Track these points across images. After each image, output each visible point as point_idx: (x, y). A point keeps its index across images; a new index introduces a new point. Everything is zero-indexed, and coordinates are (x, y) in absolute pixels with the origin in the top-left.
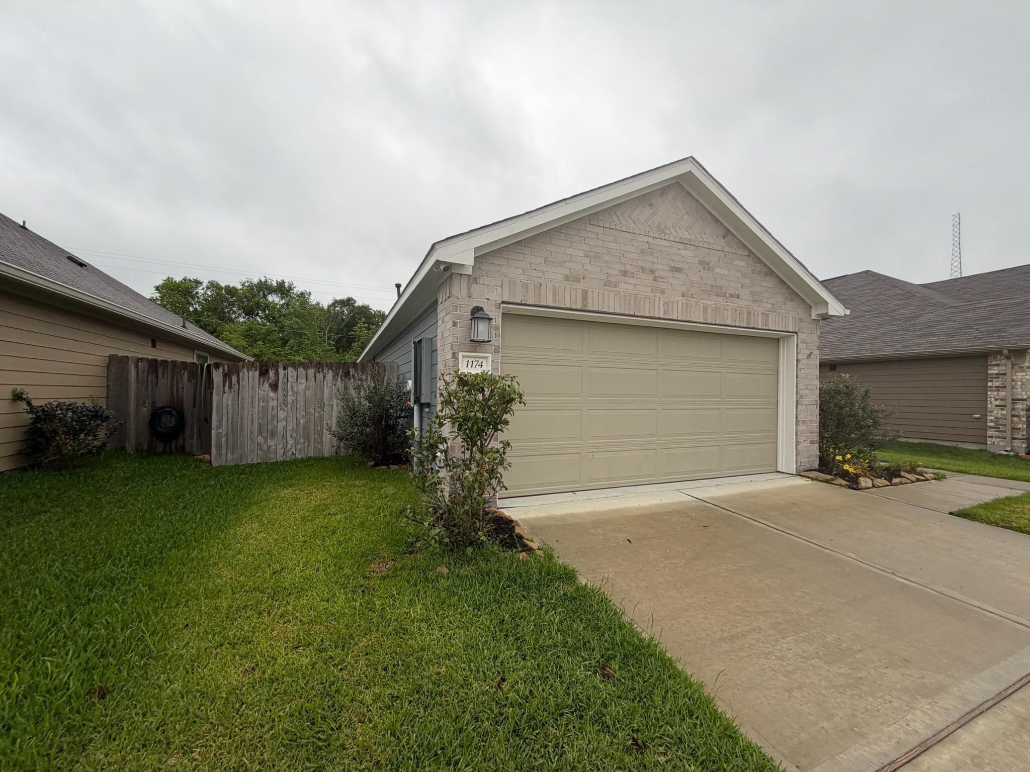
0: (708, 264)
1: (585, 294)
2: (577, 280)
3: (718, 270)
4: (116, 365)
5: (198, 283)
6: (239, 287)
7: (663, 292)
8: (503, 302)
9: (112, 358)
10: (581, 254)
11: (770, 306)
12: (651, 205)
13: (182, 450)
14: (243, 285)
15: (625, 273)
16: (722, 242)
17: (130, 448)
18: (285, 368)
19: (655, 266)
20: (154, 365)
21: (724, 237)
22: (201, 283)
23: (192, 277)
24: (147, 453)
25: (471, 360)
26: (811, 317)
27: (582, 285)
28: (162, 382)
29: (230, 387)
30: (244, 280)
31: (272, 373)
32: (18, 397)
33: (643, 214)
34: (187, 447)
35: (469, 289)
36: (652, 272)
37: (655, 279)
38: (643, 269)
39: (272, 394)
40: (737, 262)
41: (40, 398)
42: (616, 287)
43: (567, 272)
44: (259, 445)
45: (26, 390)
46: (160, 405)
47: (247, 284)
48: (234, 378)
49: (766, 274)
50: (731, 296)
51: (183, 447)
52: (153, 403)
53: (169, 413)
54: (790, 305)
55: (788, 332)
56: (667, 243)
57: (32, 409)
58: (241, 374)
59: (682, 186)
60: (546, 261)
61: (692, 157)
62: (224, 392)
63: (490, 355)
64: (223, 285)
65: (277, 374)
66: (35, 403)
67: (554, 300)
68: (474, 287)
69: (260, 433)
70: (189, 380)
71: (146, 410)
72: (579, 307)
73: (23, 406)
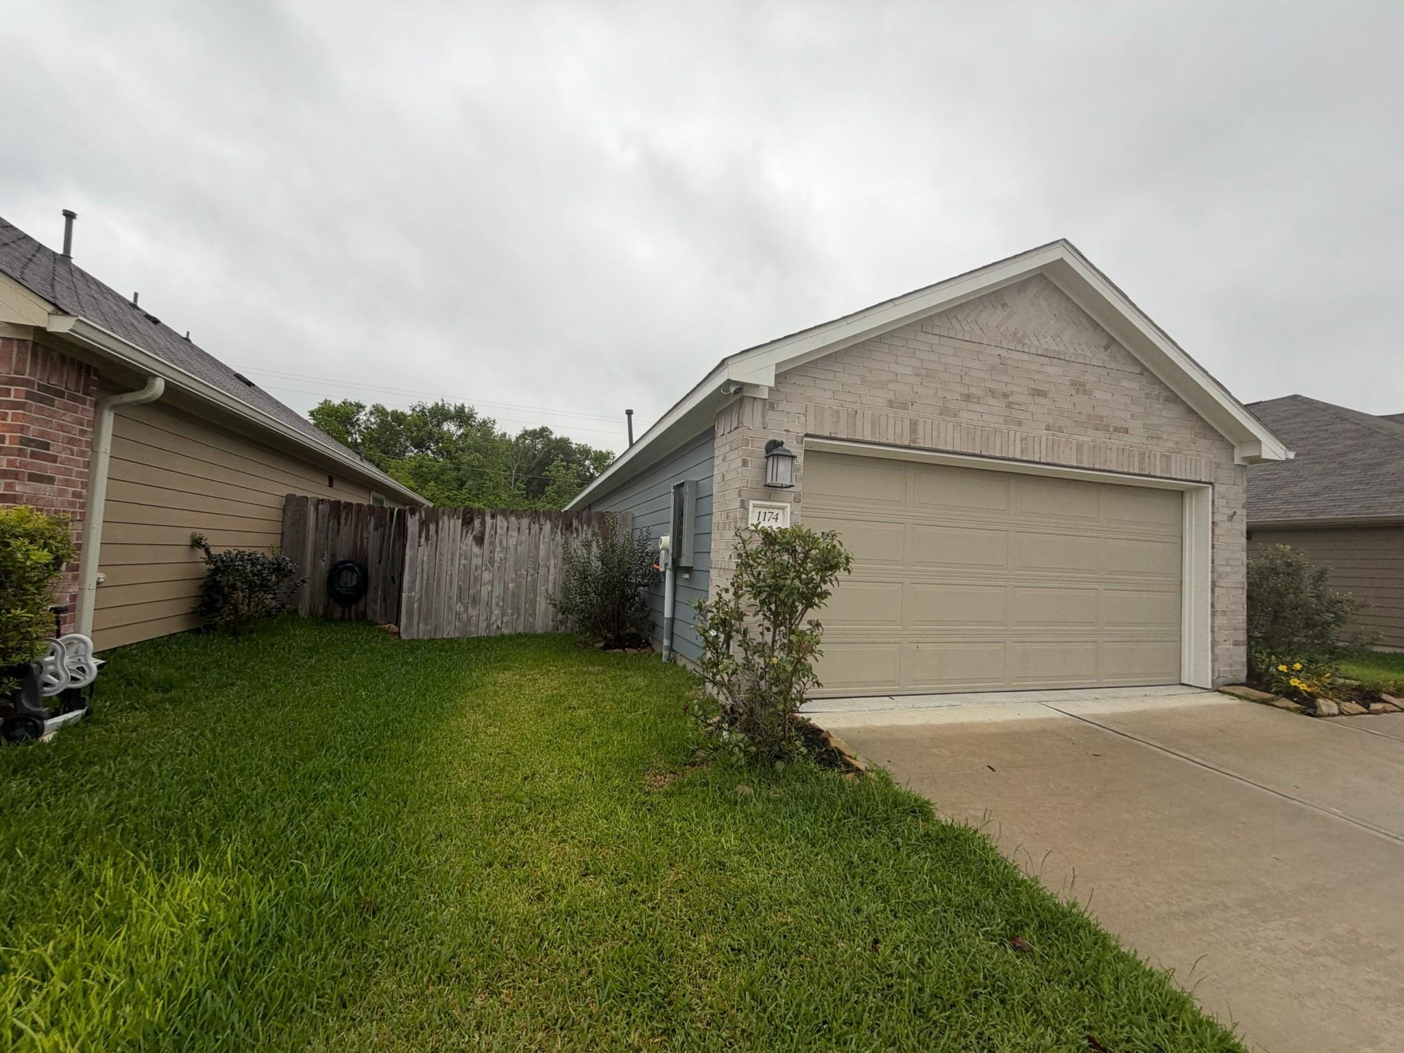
0: (1083, 385)
1: (914, 425)
2: (904, 406)
3: (1098, 394)
4: (293, 507)
5: (360, 407)
6: (409, 412)
7: (1020, 424)
8: (807, 435)
9: (290, 498)
10: (909, 371)
11: (1172, 445)
12: (1004, 305)
13: (362, 618)
14: (414, 410)
15: (968, 398)
16: (1104, 355)
17: (303, 612)
18: (493, 517)
19: (1010, 388)
20: (336, 507)
21: (1106, 348)
22: (363, 407)
23: (353, 400)
24: (323, 619)
25: (763, 511)
26: (1233, 460)
27: (911, 413)
28: (344, 530)
29: (427, 539)
30: (415, 403)
31: (477, 523)
32: (196, 543)
33: (993, 317)
34: (370, 615)
35: (764, 417)
36: (1005, 396)
37: (1009, 406)
38: (992, 393)
39: (476, 550)
40: (1125, 383)
41: (221, 545)
42: (955, 416)
43: (891, 396)
44: (458, 614)
45: (205, 534)
46: (340, 559)
47: (418, 409)
48: (432, 527)
49: (1167, 400)
50: (1116, 430)
51: (364, 613)
52: (333, 556)
53: (351, 569)
54: (1202, 443)
55: (1200, 482)
56: (1026, 357)
57: (210, 558)
58: (440, 523)
59: (1047, 278)
60: (863, 382)
61: (1065, 240)
62: (419, 545)
63: (789, 505)
64: (389, 410)
65: (483, 523)
66: (213, 551)
67: (873, 433)
68: (771, 414)
69: (460, 598)
70: (376, 529)
71: (324, 565)
72: (906, 443)
73: (201, 553)
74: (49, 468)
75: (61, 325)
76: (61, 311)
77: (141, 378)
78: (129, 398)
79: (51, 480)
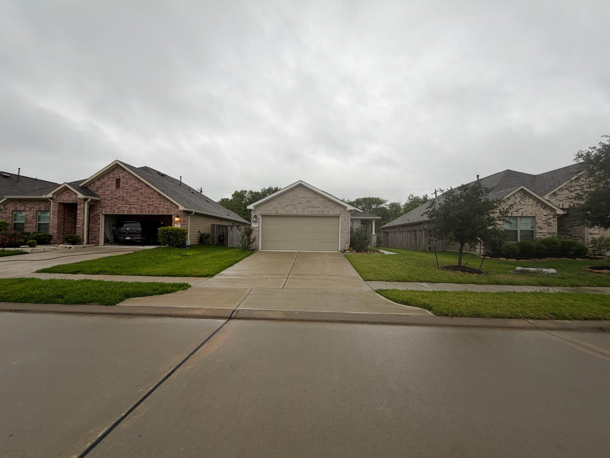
0: (309, 201)
1: (277, 211)
2: (275, 208)
3: (312, 202)
4: (213, 226)
7: (296, 209)
8: (260, 214)
9: (212, 224)
10: (276, 203)
11: (330, 209)
12: (293, 191)
13: (224, 245)
15: (286, 206)
17: (215, 243)
18: (242, 226)
19: (294, 204)
20: (219, 226)
21: (314, 194)
24: (218, 245)
25: (255, 224)
26: (346, 210)
27: (276, 209)
28: (221, 230)
29: (231, 230)
31: (239, 227)
32: (199, 232)
33: (291, 193)
34: (225, 244)
35: (254, 212)
36: (293, 205)
38: (291, 204)
39: (239, 232)
40: (319, 199)
42: (284, 209)
43: (273, 207)
44: (237, 243)
45: (200, 230)
46: (220, 234)
48: (232, 229)
49: (329, 201)
50: (316, 207)
51: (224, 244)
52: (219, 234)
53: (222, 236)
54: (337, 208)
56: (297, 198)
57: (201, 234)
61: (301, 180)
62: (230, 231)
63: (258, 223)
65: (240, 227)
66: (201, 233)
67: (271, 213)
69: (237, 241)
70: (225, 229)
71: (218, 236)
72: (275, 213)
73: (200, 233)
74: (185, 223)
75: (186, 209)
76: (186, 208)
77: (192, 212)
78: (191, 214)
79: (185, 225)
